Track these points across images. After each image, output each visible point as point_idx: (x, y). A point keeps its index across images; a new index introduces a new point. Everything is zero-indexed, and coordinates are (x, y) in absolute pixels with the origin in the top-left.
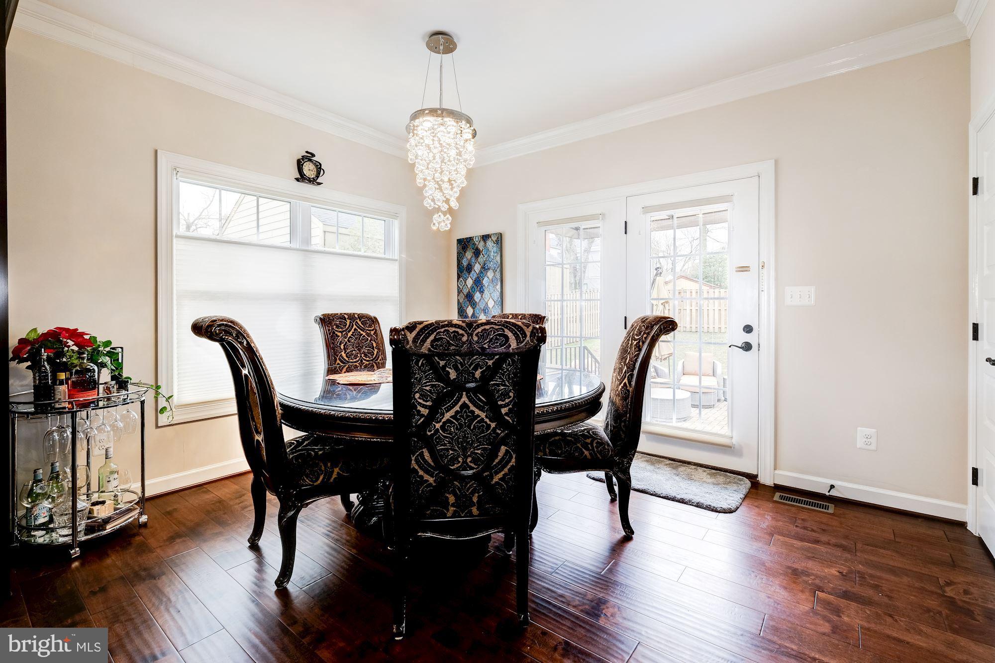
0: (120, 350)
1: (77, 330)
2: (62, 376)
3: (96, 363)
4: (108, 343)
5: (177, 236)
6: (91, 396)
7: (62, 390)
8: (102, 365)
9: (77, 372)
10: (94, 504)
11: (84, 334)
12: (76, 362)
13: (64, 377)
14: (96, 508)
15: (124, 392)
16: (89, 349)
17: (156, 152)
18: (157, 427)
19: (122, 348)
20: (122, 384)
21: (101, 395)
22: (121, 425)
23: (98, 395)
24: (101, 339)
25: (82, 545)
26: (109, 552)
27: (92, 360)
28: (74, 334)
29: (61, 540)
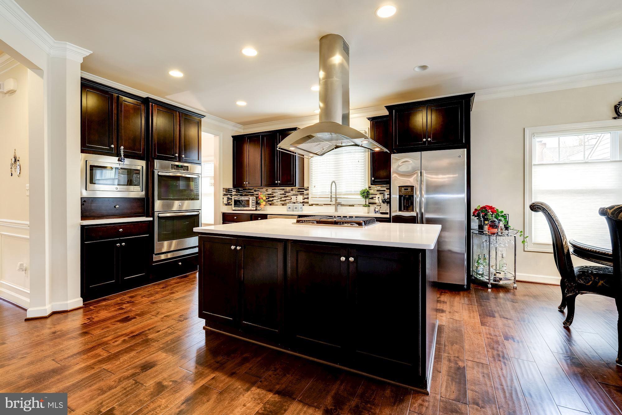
0: (507, 215)
1: (492, 206)
2: (486, 222)
3: (497, 219)
4: (502, 212)
5: (534, 165)
6: (495, 231)
7: (486, 228)
8: (500, 220)
9: (491, 221)
10: (497, 273)
11: (494, 208)
12: (491, 218)
13: (487, 223)
14: (497, 274)
15: (507, 231)
16: (495, 214)
17: (524, 129)
18: (524, 251)
19: (508, 214)
20: (507, 228)
21: (499, 231)
22: (507, 245)
23: (498, 230)
24: (500, 210)
25: (491, 284)
26: (501, 290)
27: (496, 217)
28: (491, 208)
29: (486, 280)
